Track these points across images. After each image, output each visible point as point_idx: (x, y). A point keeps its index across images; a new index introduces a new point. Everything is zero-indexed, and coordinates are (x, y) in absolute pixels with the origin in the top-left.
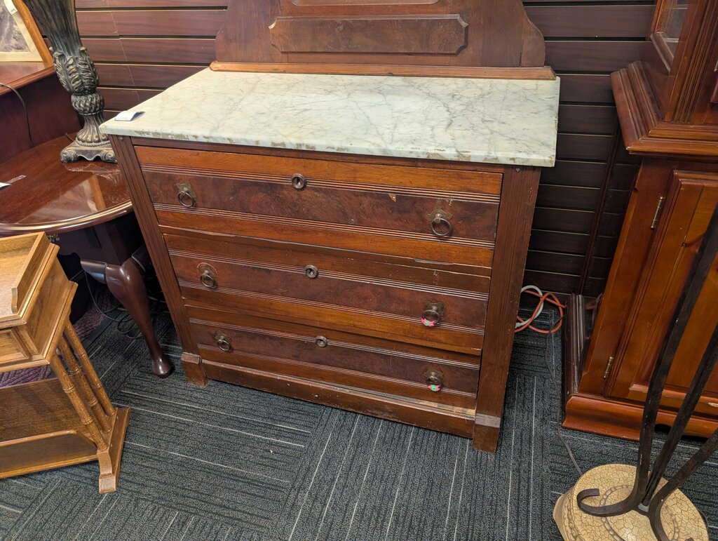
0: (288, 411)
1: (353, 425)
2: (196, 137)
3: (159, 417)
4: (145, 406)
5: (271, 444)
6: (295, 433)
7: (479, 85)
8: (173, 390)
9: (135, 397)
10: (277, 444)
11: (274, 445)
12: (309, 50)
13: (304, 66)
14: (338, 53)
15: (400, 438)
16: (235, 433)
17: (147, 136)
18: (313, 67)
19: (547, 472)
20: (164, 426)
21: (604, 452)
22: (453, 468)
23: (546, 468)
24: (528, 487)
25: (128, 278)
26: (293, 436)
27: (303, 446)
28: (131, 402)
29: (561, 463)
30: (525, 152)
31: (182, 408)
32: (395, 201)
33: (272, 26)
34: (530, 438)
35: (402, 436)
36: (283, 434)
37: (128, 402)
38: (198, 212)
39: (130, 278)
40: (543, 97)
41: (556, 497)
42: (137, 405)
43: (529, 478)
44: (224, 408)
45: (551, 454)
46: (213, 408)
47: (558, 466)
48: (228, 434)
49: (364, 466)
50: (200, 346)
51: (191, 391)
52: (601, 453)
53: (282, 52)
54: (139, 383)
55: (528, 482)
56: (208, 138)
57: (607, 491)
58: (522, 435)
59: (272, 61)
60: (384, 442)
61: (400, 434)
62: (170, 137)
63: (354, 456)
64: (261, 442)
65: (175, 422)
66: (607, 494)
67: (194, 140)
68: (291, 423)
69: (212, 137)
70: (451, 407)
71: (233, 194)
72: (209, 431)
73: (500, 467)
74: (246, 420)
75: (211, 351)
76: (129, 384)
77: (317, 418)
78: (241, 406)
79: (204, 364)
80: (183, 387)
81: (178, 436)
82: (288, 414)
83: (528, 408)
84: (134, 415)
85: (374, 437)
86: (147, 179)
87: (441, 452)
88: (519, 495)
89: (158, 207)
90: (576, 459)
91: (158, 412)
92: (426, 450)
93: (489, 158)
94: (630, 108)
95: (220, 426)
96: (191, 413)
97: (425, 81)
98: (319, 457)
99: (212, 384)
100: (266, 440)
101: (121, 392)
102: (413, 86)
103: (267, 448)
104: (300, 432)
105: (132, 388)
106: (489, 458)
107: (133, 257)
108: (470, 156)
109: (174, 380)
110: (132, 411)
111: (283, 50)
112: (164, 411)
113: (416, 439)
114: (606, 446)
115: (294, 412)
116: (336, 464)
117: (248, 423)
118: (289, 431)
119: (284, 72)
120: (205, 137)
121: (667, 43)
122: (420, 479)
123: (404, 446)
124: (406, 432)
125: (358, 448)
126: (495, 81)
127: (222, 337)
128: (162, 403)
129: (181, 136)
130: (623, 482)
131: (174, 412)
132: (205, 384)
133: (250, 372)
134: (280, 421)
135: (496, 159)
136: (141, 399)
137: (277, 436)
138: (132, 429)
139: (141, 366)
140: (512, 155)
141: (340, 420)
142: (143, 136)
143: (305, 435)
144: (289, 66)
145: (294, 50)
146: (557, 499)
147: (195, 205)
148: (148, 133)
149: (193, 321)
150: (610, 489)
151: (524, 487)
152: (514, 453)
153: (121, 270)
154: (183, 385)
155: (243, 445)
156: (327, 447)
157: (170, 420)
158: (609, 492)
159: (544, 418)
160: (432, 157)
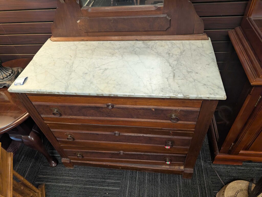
0: (109, 174)
1: (136, 176)
2: (59, 93)
3: (57, 186)
4: (50, 181)
5: (106, 190)
6: (115, 183)
7: (178, 45)
8: (61, 172)
9: (45, 178)
10: (109, 190)
11: (107, 190)
12: (97, 31)
13: (96, 38)
14: (111, 32)
15: (155, 178)
16: (91, 187)
18: (101, 38)
19: (211, 183)
20: (61, 190)
21: (229, 171)
22: (177, 188)
23: (210, 182)
24: (205, 191)
25: (33, 139)
26: (114, 184)
27: (119, 189)
28: (44, 181)
29: (214, 179)
30: (213, 94)
31: (66, 180)
32: (154, 111)
33: (78, 22)
34: (202, 170)
35: (156, 177)
36: (110, 184)
37: (42, 181)
38: (63, 117)
39: (34, 139)
40: (208, 53)
41: (216, 193)
42: (47, 182)
43: (205, 187)
44: (84, 177)
45: (211, 175)
46: (79, 177)
47: (214, 180)
48: (88, 189)
49: (144, 193)
50: (69, 157)
51: (68, 171)
52: (227, 172)
53: (85, 32)
54: (45, 171)
55: (205, 189)
56: (65, 93)
57: (236, 193)
58: (199, 168)
59: (80, 36)
60: (150, 181)
61: (155, 176)
62: (45, 93)
63: (140, 189)
64: (102, 190)
65: (65, 187)
66: (236, 194)
68: (112, 179)
69: (67, 93)
70: (174, 167)
71: (79, 111)
72: (80, 188)
73: (194, 184)
74: (94, 181)
75: (74, 158)
76: (41, 172)
77: (122, 175)
78: (90, 175)
79: (72, 162)
80: (64, 170)
81: (68, 193)
82: (110, 175)
83: (199, 157)
84: (47, 187)
85: (145, 180)
86: (36, 107)
87: (171, 182)
88: (203, 195)
89: (42, 116)
90: (219, 176)
91: (56, 183)
92: (166, 182)
93: (197, 98)
94: (245, 58)
95: (84, 185)
96: (71, 182)
97: (153, 44)
98: (126, 192)
99: (76, 166)
100: (104, 189)
101: (38, 177)
102: (149, 47)
103: (105, 192)
104: (116, 182)
105: (43, 174)
106: (189, 181)
107: (33, 130)
108: (189, 97)
109: (60, 167)
110: (46, 185)
111: (85, 31)
112: (59, 183)
113: (161, 178)
114: (229, 168)
115: (112, 174)
116: (134, 195)
117: (95, 182)
118: (112, 183)
119: (87, 41)
120: (63, 93)
121: (253, 20)
122: (166, 195)
123: (157, 182)
124: (157, 175)
125: (140, 185)
126: (183, 41)
127: (79, 154)
128: (57, 179)
129: (51, 92)
130: (240, 188)
131: (63, 182)
132: (73, 167)
133: (92, 163)
134: (107, 179)
135: (201, 98)
136: (48, 178)
137: (108, 186)
138: (47, 193)
139: (44, 163)
140: (208, 96)
141: (131, 174)
142: (31, 93)
143: (119, 183)
144: (89, 38)
145: (91, 31)
146: (216, 194)
147: (61, 115)
148: (34, 92)
149: (65, 150)
150: (237, 192)
151: (204, 191)
152: (198, 177)
153: (29, 137)
154: (64, 169)
155: (95, 192)
156: (129, 187)
157: (62, 187)
158: (237, 193)
159: (205, 161)
160: (172, 98)
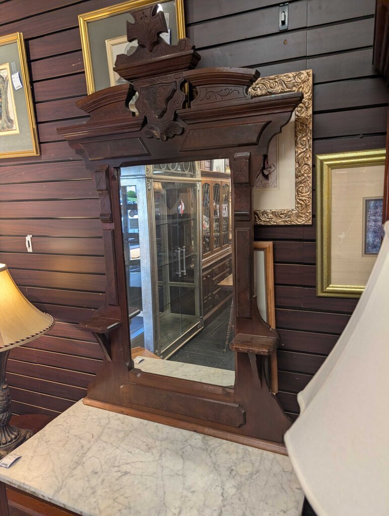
2: (44, 497)
7: (253, 458)
12: (144, 405)
13: (140, 413)
14: (162, 410)
17: (13, 486)
33: (122, 386)
53: (128, 402)
56: (51, 499)
59: (121, 405)
62: (27, 491)
67: (42, 498)
86: (10, 510)
97: (217, 445)
102: (207, 450)
119: (128, 415)
120: (49, 498)
129: (34, 492)
142: (12, 485)
144: (131, 411)
145: (135, 403)
148: (15, 484)
